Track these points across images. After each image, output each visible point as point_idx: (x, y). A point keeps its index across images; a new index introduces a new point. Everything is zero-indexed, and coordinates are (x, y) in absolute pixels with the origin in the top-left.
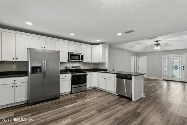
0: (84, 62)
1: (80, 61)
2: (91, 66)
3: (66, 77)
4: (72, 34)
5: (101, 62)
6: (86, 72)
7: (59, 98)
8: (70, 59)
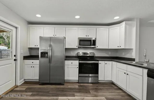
0: (97, 48)
1: (92, 46)
2: (110, 53)
3: (72, 64)
4: (77, 17)
5: (123, 47)
6: (98, 61)
7: (63, 85)
8: (80, 45)
